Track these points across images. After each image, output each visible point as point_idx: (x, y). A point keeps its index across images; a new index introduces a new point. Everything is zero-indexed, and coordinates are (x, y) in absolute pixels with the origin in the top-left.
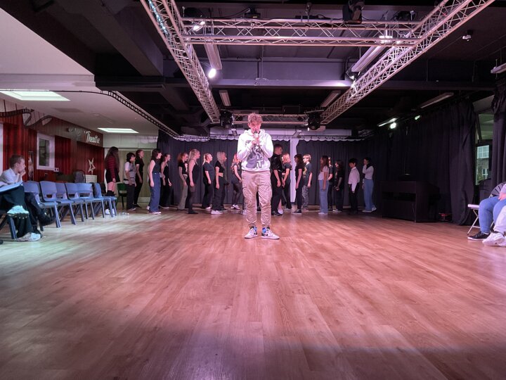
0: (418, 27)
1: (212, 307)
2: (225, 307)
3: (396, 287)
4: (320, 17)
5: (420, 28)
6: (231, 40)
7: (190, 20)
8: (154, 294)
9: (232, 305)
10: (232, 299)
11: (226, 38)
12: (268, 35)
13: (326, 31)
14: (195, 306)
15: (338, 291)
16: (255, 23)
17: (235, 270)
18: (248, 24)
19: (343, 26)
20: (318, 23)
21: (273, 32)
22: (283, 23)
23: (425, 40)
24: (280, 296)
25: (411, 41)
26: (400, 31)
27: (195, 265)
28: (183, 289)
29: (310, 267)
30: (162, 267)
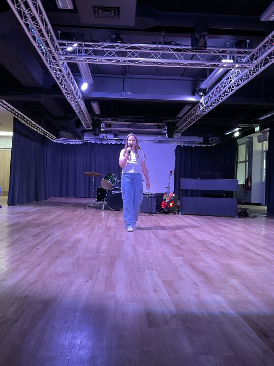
0: (252, 53)
1: (75, 280)
2: (86, 280)
3: (228, 265)
4: (172, 43)
5: (254, 55)
6: (99, 60)
7: (64, 42)
8: (28, 270)
9: (91, 279)
10: (93, 275)
11: (95, 58)
12: (130, 57)
13: (177, 55)
14: (61, 279)
15: (181, 268)
16: (119, 46)
17: (98, 251)
18: (113, 47)
19: (191, 51)
20: (171, 48)
21: (133, 55)
22: (142, 47)
23: (258, 65)
24: (133, 272)
25: (246, 65)
26: (239, 57)
27: (64, 248)
28: (52, 266)
29: (161, 250)
30: (37, 249)
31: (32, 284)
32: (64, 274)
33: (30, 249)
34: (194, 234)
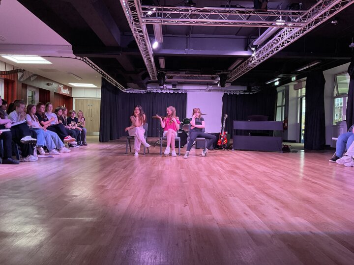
0: (305, 14)
2: (183, 205)
3: (295, 193)
4: (238, 6)
8: (132, 196)
9: (187, 204)
10: (187, 200)
13: (242, 16)
14: (163, 204)
16: (192, 10)
17: (181, 181)
18: (187, 10)
19: (254, 13)
20: (237, 11)
24: (219, 198)
25: (299, 24)
27: (152, 178)
28: (150, 193)
29: (232, 179)
30: (131, 179)
31: (141, 208)
32: (163, 200)
33: (125, 179)
34: (253, 166)
